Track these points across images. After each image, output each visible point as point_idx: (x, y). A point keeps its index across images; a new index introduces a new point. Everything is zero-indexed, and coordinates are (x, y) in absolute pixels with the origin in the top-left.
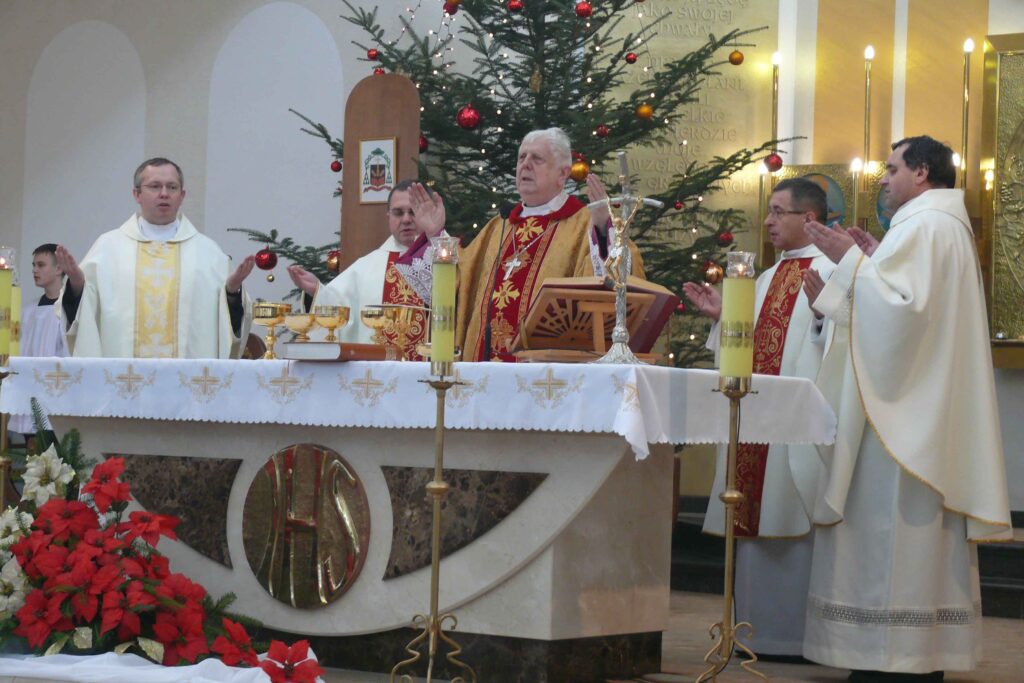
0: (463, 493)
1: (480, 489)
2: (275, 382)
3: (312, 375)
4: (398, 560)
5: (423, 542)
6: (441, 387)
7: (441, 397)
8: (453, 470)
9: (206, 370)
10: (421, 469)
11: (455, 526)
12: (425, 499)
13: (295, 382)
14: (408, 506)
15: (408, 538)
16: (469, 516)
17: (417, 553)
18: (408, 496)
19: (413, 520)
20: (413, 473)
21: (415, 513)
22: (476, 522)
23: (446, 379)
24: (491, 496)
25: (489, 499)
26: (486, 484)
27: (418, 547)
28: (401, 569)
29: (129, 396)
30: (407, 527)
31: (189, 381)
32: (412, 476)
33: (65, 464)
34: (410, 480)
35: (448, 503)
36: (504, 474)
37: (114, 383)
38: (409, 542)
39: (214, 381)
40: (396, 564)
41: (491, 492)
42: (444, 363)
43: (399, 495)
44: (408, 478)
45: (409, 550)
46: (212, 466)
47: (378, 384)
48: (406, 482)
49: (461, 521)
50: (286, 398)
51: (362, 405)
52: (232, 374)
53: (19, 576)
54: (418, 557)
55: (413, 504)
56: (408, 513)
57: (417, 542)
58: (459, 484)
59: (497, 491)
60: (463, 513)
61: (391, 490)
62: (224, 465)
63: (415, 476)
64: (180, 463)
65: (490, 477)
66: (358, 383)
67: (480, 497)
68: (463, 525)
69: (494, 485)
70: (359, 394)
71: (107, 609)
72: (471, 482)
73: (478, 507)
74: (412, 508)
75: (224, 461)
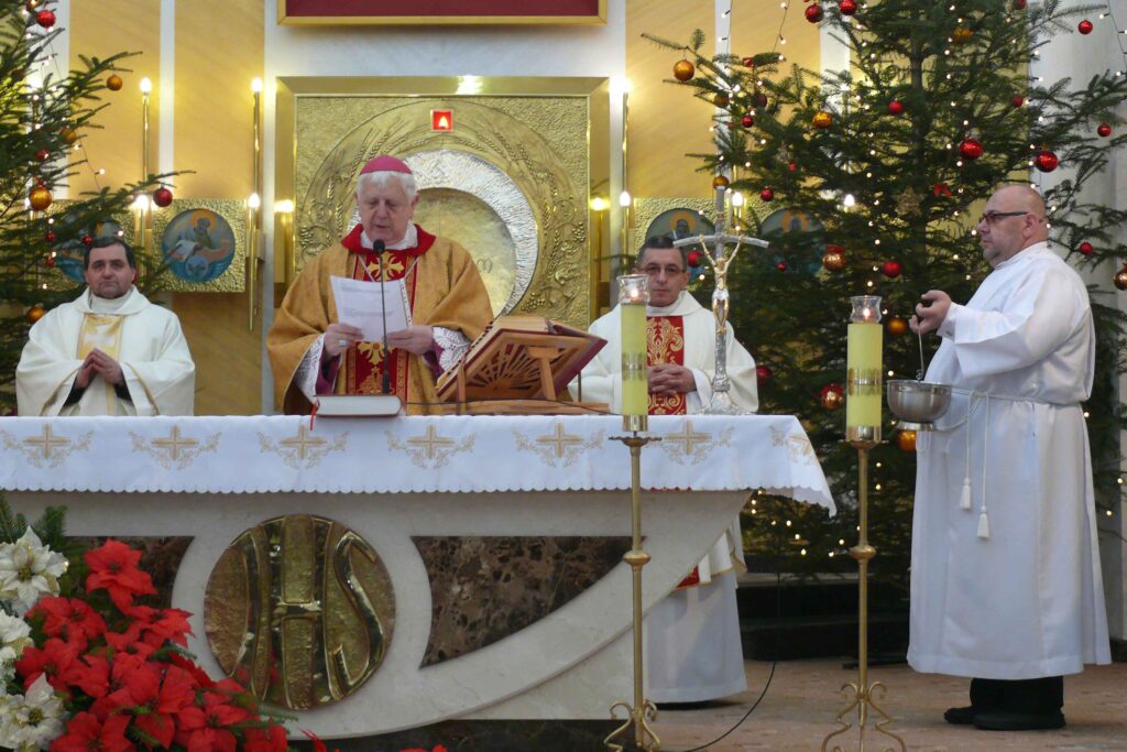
0: (534, 563)
1: (557, 557)
2: (287, 443)
3: (346, 434)
4: (443, 644)
5: (480, 621)
6: (636, 444)
7: (636, 455)
8: (518, 538)
9: (175, 430)
10: (471, 539)
11: (524, 600)
12: (480, 572)
13: (318, 442)
14: (455, 580)
15: (458, 617)
16: (543, 588)
17: (472, 634)
18: (455, 569)
19: (464, 596)
20: (461, 543)
21: (466, 588)
22: (553, 595)
23: (642, 435)
24: (573, 564)
25: (571, 568)
26: (566, 552)
27: (473, 626)
28: (447, 652)
29: (46, 463)
30: (455, 604)
31: (147, 443)
32: (460, 547)
33: (53, 553)
34: (457, 551)
35: (513, 575)
36: (590, 539)
37: (19, 447)
38: (458, 623)
39: (190, 443)
40: (441, 648)
41: (573, 560)
42: (641, 417)
43: (442, 570)
44: (454, 548)
45: (460, 632)
46: (149, 547)
47: (446, 442)
48: (452, 553)
49: (531, 594)
50: (306, 462)
51: (424, 467)
52: (219, 434)
53: (51, 699)
54: (473, 638)
55: (463, 579)
56: (456, 589)
57: (469, 622)
58: (528, 553)
59: (581, 558)
60: (535, 585)
61: (428, 564)
62: (169, 545)
63: (465, 546)
64: (97, 544)
65: (570, 544)
66: (415, 442)
67: (558, 566)
68: (534, 598)
69: (577, 552)
70: (418, 455)
71: (191, 730)
72: (544, 550)
73: (555, 578)
74: (461, 584)
75: (168, 539)
